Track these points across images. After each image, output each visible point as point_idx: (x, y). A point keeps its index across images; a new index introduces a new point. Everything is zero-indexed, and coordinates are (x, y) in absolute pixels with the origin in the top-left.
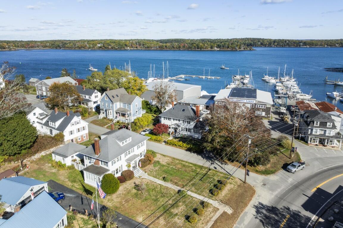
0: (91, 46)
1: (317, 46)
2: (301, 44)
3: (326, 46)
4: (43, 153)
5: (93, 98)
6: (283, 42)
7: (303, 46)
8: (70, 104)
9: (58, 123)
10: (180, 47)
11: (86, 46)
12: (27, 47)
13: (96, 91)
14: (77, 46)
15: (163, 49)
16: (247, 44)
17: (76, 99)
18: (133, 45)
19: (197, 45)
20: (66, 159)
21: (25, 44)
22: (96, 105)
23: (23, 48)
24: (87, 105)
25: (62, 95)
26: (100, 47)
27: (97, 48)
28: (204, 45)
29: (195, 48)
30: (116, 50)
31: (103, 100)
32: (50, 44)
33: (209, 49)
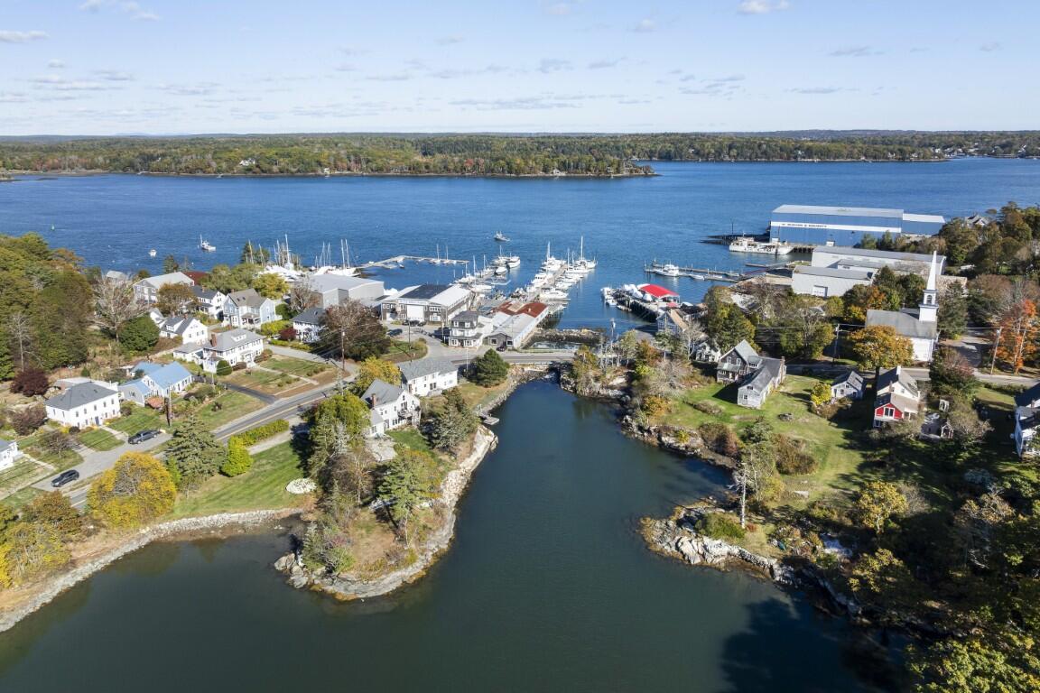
0: (224, 165)
1: (838, 158)
2: (800, 152)
3: (863, 158)
4: (164, 353)
5: (215, 302)
6: (753, 149)
7: (804, 158)
8: (185, 311)
9: (177, 326)
10: (463, 168)
11: (209, 166)
12: (38, 167)
13: (218, 293)
14: (183, 165)
15: (420, 172)
16: (659, 154)
17: (193, 304)
18: (339, 163)
19: (508, 164)
20: (186, 355)
21: (33, 160)
22: (219, 310)
23: (28, 171)
24: (207, 311)
25: (175, 299)
26: (249, 169)
27: (239, 172)
28: (527, 163)
29: (503, 171)
30: (292, 176)
31: (226, 303)
32: (105, 159)
33: (541, 173)
